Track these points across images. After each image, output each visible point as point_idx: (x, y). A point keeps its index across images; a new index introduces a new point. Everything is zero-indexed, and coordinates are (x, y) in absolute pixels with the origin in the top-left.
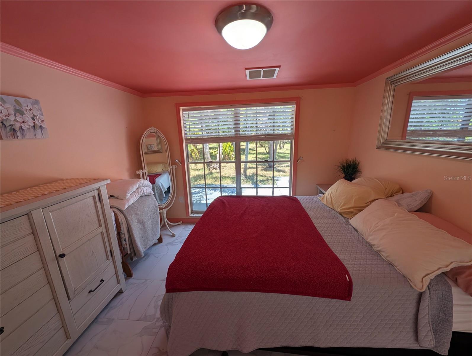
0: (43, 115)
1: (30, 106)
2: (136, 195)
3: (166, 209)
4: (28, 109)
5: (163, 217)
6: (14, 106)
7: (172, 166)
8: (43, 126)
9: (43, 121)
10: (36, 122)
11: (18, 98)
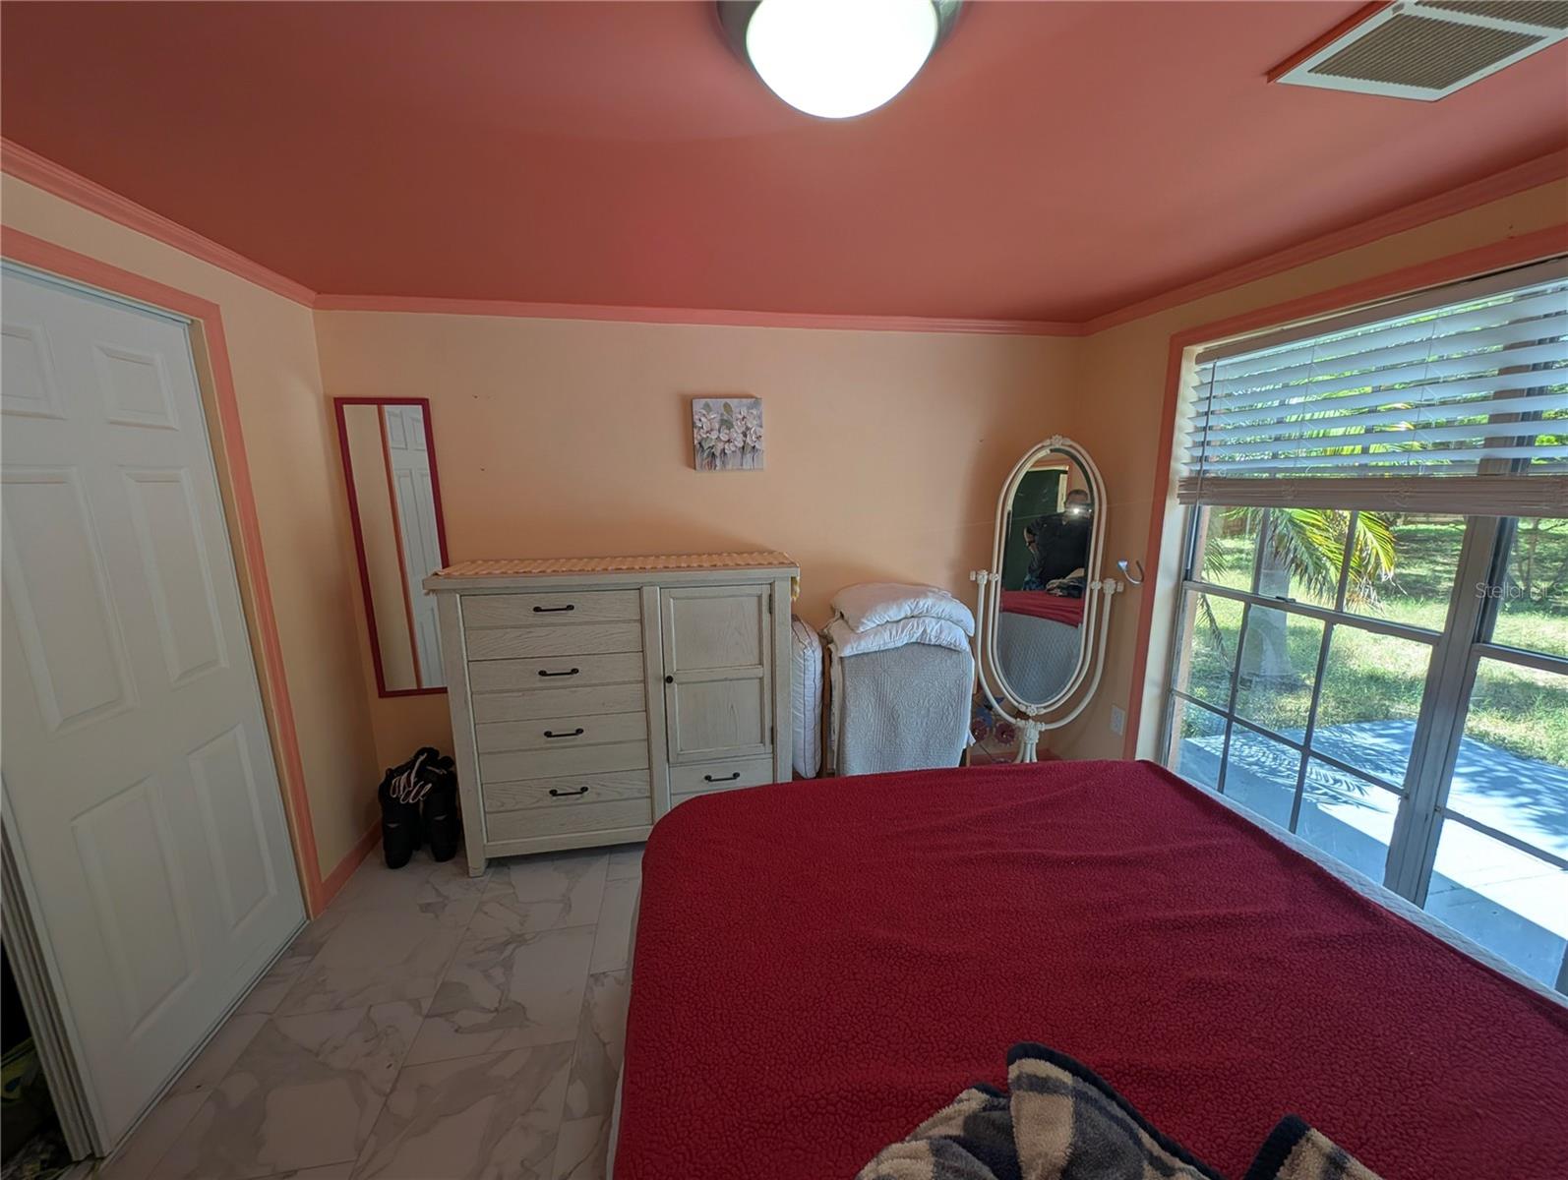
0: (761, 426)
1: (744, 412)
2: (894, 632)
3: (1044, 727)
4: (740, 417)
5: (1023, 745)
6: (722, 415)
7: (1102, 579)
8: (757, 446)
9: (759, 438)
10: (748, 440)
11: (728, 401)
